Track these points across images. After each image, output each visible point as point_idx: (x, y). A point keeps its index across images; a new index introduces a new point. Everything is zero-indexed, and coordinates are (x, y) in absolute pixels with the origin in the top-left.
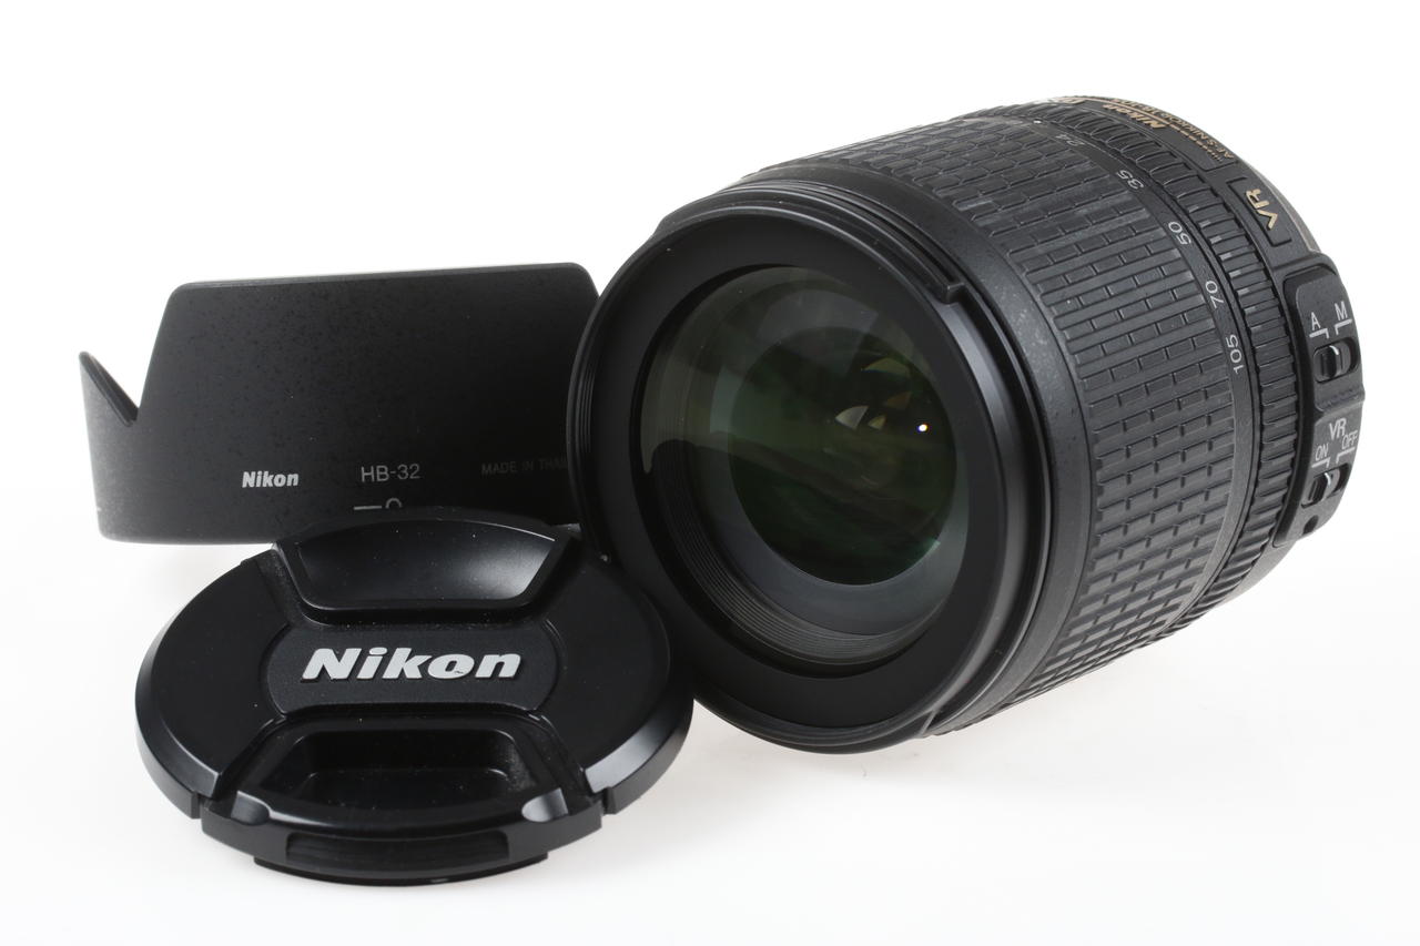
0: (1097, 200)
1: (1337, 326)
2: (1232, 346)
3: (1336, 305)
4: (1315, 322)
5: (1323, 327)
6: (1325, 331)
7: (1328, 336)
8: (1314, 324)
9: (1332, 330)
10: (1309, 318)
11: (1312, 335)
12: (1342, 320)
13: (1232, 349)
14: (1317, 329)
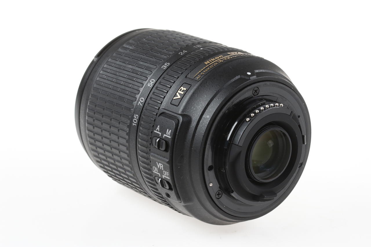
0: (148, 63)
1: (165, 135)
2: (136, 118)
3: (168, 130)
4: (158, 128)
5: (160, 132)
6: (160, 133)
7: (160, 136)
8: (157, 129)
9: (162, 135)
10: (157, 126)
11: (155, 131)
12: (167, 135)
13: (135, 118)
14: (158, 131)
